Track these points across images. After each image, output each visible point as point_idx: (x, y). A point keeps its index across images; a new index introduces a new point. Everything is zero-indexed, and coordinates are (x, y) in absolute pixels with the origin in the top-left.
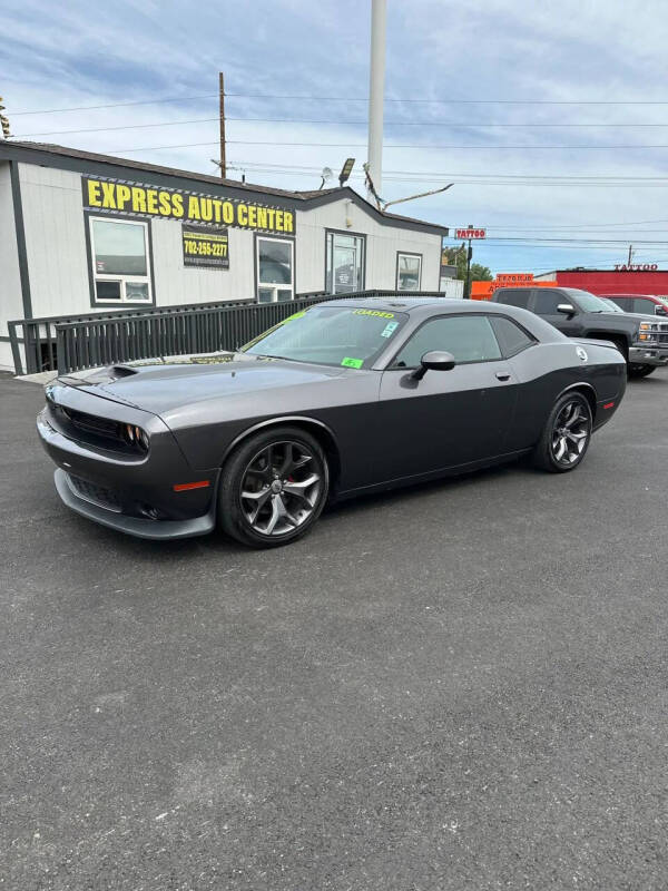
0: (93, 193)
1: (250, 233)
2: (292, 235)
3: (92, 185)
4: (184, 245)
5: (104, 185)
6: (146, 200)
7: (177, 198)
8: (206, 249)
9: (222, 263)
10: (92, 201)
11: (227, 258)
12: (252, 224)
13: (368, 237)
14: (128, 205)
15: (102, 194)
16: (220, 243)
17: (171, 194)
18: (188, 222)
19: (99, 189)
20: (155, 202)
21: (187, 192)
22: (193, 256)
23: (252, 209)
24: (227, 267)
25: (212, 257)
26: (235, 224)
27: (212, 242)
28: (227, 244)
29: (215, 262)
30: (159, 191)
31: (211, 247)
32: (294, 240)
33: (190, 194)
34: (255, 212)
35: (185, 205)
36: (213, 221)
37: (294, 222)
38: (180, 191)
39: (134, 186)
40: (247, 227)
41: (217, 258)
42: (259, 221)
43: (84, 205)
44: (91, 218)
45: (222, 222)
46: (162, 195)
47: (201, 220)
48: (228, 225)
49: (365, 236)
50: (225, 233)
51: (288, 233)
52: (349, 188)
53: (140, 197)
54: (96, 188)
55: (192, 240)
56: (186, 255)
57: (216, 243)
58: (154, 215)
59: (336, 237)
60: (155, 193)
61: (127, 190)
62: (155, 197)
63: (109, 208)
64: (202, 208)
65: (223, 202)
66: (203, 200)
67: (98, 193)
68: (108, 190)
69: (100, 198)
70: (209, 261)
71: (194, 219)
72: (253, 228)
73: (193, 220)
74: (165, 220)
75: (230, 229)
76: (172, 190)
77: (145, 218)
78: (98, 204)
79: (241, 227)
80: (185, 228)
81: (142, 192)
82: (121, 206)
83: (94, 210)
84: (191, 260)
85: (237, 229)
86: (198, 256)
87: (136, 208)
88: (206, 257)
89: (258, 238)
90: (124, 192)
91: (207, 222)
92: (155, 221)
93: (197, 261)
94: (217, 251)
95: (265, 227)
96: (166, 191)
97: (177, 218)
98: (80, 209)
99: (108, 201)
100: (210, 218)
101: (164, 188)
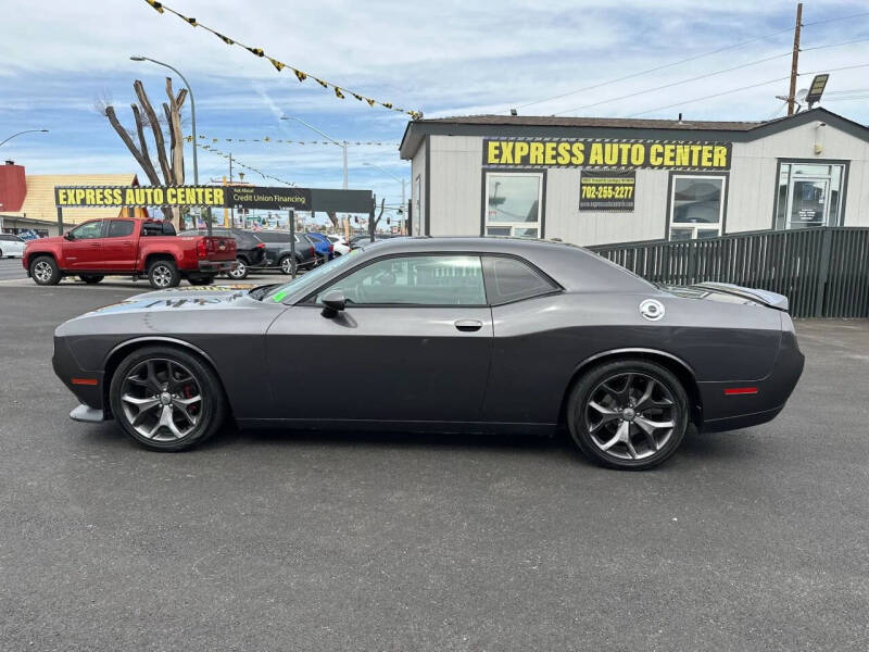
0: (492, 152)
1: (665, 172)
2: (725, 170)
3: (492, 145)
4: (581, 191)
5: (504, 144)
6: (544, 153)
7: (578, 147)
8: (607, 193)
9: (627, 205)
10: (492, 159)
11: (632, 200)
12: (668, 162)
13: (852, 164)
14: (525, 159)
15: (501, 153)
16: (624, 185)
17: (571, 144)
18: (588, 168)
19: (499, 148)
20: (554, 153)
21: (590, 140)
22: (590, 200)
23: (668, 147)
24: (631, 209)
25: (613, 199)
26: (646, 164)
27: (614, 186)
28: (634, 185)
29: (616, 204)
30: (558, 143)
31: (613, 190)
32: (727, 175)
33: (594, 142)
34: (674, 151)
35: (587, 152)
36: (619, 164)
37: (729, 157)
38: (582, 140)
39: (533, 141)
40: (661, 167)
41: (620, 200)
42: (678, 159)
43: (483, 164)
44: (488, 174)
45: (630, 164)
46: (561, 146)
47: (605, 164)
48: (636, 167)
49: (847, 162)
50: (633, 175)
51: (719, 168)
52: (821, 109)
53: (537, 151)
54: (496, 148)
55: (591, 185)
56: (582, 200)
57: (620, 185)
58: (551, 165)
59: (796, 167)
60: (554, 145)
61: (525, 145)
62: (553, 149)
63: (506, 164)
64: (605, 153)
65: (632, 144)
66: (608, 146)
67: (497, 152)
68: (507, 148)
69: (499, 156)
70: (610, 204)
71: (596, 165)
72: (669, 167)
73: (593, 166)
74: (563, 169)
75: (638, 171)
76: (574, 139)
77: (543, 169)
78: (497, 161)
79: (653, 167)
80: (584, 174)
81: (541, 146)
82: (518, 161)
83: (492, 167)
84: (586, 205)
85: (648, 171)
86: (597, 199)
87: (533, 161)
88: (607, 200)
89: (675, 177)
90: (522, 149)
91: (610, 166)
92: (550, 171)
93: (595, 205)
94: (620, 193)
95: (686, 163)
96: (567, 141)
97: (577, 166)
98: (480, 166)
99: (507, 157)
100: (615, 161)
101: (564, 139)
